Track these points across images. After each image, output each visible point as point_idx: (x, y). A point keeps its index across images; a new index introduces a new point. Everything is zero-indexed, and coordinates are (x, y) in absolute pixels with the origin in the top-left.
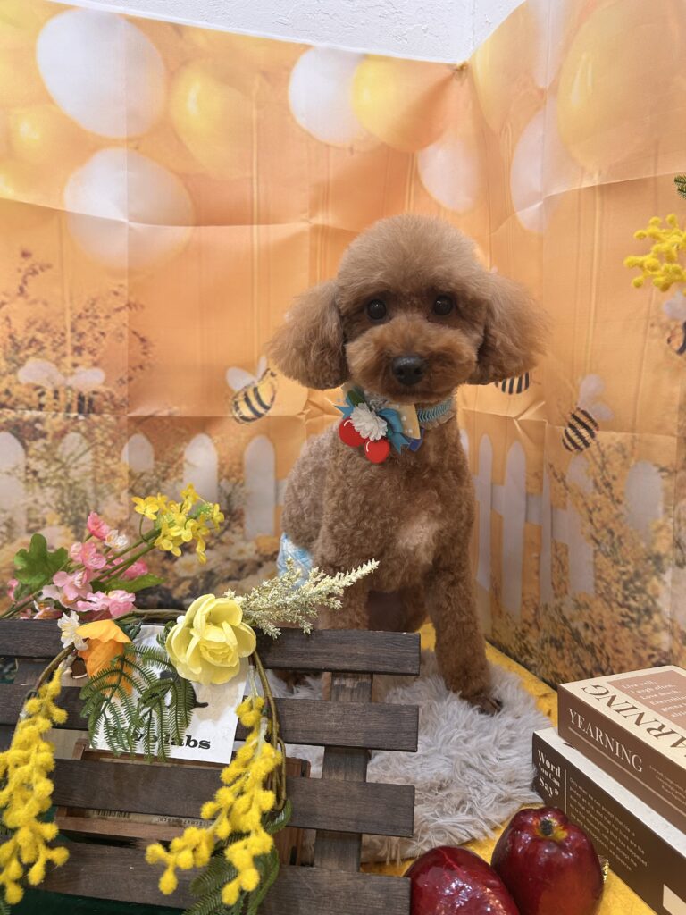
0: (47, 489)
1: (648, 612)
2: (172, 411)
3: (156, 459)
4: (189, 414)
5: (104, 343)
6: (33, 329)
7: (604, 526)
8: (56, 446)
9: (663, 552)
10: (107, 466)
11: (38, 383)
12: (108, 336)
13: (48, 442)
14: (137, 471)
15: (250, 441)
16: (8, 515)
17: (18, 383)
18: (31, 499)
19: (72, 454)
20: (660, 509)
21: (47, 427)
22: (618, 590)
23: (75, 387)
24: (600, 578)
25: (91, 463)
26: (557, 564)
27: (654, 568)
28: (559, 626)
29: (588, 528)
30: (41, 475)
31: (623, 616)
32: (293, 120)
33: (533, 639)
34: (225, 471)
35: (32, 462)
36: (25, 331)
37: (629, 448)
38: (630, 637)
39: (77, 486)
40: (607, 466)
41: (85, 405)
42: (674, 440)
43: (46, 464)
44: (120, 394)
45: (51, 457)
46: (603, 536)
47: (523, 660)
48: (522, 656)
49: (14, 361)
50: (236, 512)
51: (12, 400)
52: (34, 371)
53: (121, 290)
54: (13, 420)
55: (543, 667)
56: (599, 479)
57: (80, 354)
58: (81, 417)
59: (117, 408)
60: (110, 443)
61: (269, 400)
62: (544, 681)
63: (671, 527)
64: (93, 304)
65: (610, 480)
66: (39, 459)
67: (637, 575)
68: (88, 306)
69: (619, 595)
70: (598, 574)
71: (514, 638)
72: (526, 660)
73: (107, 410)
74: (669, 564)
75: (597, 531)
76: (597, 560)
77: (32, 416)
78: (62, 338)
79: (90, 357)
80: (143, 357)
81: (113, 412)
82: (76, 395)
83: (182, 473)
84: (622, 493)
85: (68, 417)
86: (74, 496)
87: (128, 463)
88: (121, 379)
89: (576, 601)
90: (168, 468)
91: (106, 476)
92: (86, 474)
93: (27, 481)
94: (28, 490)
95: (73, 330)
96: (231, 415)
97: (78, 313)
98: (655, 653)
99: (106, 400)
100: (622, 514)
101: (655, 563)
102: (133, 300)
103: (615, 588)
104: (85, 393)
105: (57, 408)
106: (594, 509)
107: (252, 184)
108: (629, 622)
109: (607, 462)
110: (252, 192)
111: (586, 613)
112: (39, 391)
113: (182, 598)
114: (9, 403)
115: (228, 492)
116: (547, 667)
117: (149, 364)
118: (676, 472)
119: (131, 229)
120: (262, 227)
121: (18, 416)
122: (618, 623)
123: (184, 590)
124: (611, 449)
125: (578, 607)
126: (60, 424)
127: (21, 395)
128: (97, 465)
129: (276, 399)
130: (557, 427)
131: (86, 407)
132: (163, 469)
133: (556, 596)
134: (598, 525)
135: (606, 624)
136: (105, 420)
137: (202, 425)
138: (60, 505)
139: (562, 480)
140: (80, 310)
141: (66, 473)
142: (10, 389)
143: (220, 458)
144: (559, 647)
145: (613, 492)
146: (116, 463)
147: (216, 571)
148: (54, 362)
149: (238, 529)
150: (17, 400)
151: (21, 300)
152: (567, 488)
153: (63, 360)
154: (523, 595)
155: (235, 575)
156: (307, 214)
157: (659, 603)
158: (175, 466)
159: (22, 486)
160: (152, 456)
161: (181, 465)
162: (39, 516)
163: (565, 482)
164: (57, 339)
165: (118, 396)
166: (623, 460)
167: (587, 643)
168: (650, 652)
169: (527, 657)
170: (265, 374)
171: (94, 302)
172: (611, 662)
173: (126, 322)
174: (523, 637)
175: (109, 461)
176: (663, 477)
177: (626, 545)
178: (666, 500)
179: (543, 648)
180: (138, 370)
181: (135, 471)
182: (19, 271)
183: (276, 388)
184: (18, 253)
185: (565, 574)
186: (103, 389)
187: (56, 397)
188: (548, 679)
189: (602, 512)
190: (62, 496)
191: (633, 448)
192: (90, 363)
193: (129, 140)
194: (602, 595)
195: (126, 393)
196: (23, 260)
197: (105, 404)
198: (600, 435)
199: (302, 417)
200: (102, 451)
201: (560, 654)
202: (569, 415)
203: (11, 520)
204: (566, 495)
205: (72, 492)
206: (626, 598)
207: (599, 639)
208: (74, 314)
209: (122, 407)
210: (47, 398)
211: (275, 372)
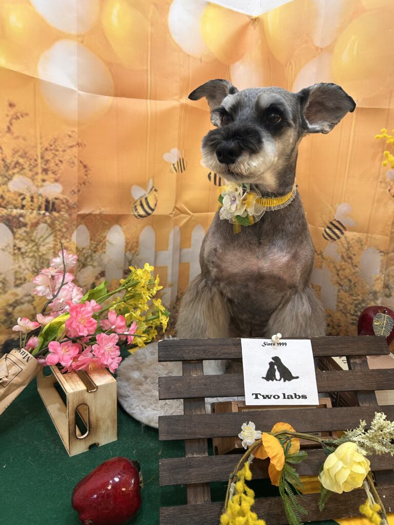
0: (27, 259)
2: (101, 211)
3: (91, 240)
4: (111, 213)
5: (62, 167)
6: (17, 155)
7: (346, 277)
8: (32, 232)
9: (378, 290)
11: (21, 191)
12: (64, 163)
13: (28, 229)
14: (80, 247)
15: (143, 229)
16: (3, 276)
17: (9, 191)
18: (17, 266)
19: (41, 237)
20: (378, 270)
21: (27, 220)
22: (351, 308)
23: (44, 194)
25: (53, 242)
27: (372, 298)
29: (336, 278)
30: (23, 250)
31: (353, 320)
32: (170, 37)
34: (129, 247)
35: (17, 242)
36: (12, 156)
37: (364, 241)
39: (44, 257)
40: (351, 249)
41: (50, 206)
42: (388, 238)
43: (26, 243)
45: (29, 239)
46: (345, 283)
49: (6, 177)
51: (5, 202)
52: (18, 184)
53: (73, 135)
54: (6, 215)
56: (345, 255)
57: (47, 173)
58: (47, 214)
59: (70, 208)
60: (64, 230)
61: (154, 205)
63: (383, 278)
64: (55, 142)
65: (352, 256)
66: (22, 240)
67: (364, 301)
68: (52, 143)
69: (352, 310)
70: (339, 300)
73: (63, 210)
74: (380, 296)
75: (341, 280)
76: (339, 294)
77: (17, 212)
78: (35, 163)
79: (53, 176)
80: (85, 177)
81: (67, 211)
82: (44, 199)
83: (105, 248)
84: (358, 262)
85: (40, 214)
86: (43, 263)
87: (75, 243)
88: (73, 191)
90: (97, 245)
92: (50, 249)
93: (15, 254)
94: (15, 260)
95: (42, 158)
96: (132, 214)
97: (45, 147)
99: (63, 203)
100: (357, 272)
101: (373, 295)
102: (80, 141)
103: (349, 307)
104: (50, 199)
105: (32, 207)
106: (340, 270)
107: (147, 74)
109: (351, 247)
110: (147, 79)
112: (22, 197)
114: (3, 204)
115: (130, 259)
117: (88, 181)
118: (388, 253)
119: (79, 95)
120: (152, 101)
121: (9, 213)
122: (350, 324)
124: (354, 241)
126: (35, 218)
127: (10, 199)
128: (56, 243)
130: (319, 228)
131: (51, 208)
132: (94, 246)
135: (342, 324)
136: (62, 216)
137: (117, 219)
138: (34, 269)
139: (321, 254)
140: (47, 145)
141: (38, 249)
142: (4, 195)
143: (127, 239)
145: (353, 262)
146: (68, 242)
148: (30, 178)
150: (8, 202)
151: (8, 135)
152: (324, 259)
153: (36, 177)
156: (178, 96)
158: (101, 244)
159: (12, 257)
160: (89, 238)
161: (105, 243)
162: (22, 276)
163: (322, 256)
164: (32, 163)
165: (71, 201)
166: (360, 246)
170: (151, 190)
171: (55, 140)
173: (76, 155)
175: (63, 241)
177: (358, 287)
178: (382, 267)
180: (83, 185)
181: (79, 247)
182: (7, 116)
183: (157, 198)
184: (6, 104)
186: (61, 197)
187: (32, 201)
189: (346, 271)
190: (35, 263)
191: (367, 241)
192: (53, 180)
193: (78, 36)
194: (341, 310)
195: (77, 199)
196: (10, 109)
197: (63, 206)
198: (347, 233)
199: (172, 216)
200: (59, 235)
202: (328, 222)
203: (4, 279)
204: (323, 262)
205: (41, 260)
206: (356, 312)
207: (336, 331)
208: (43, 147)
209: (74, 208)
210: (27, 202)
211: (157, 189)
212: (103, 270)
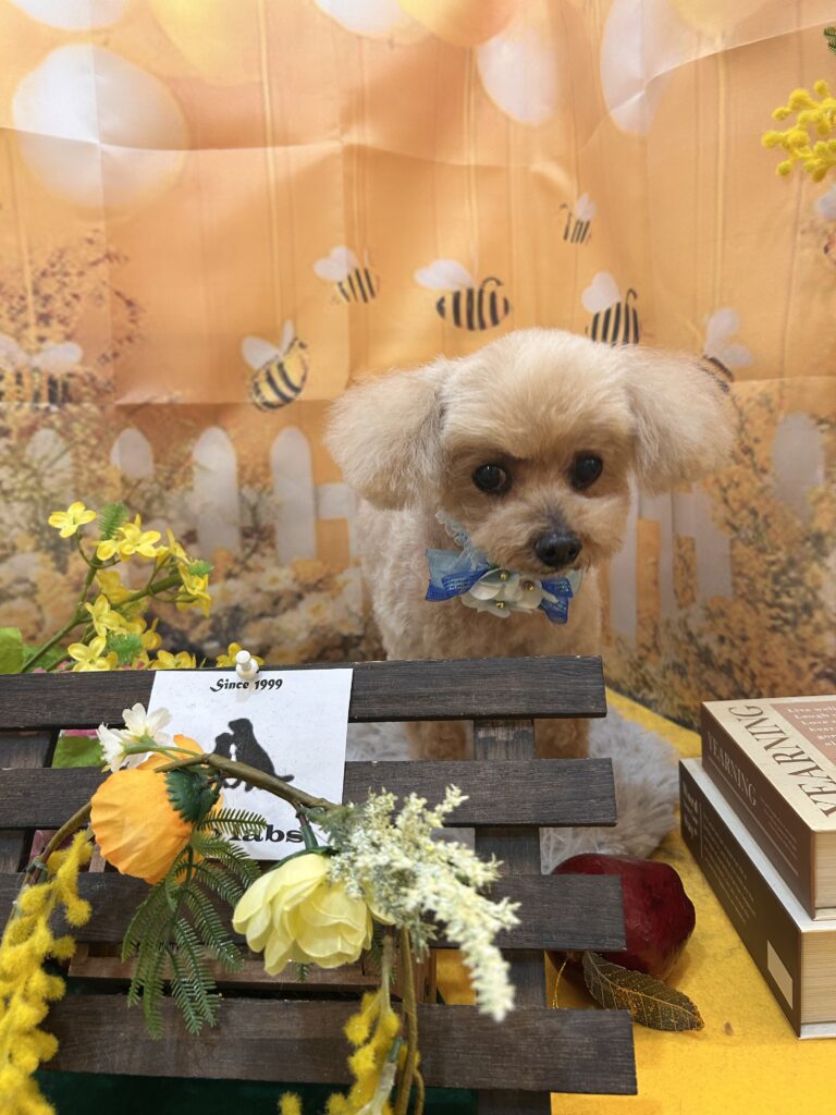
0: (15, 504)
1: (808, 609)
2: (173, 396)
3: (157, 461)
4: (196, 401)
5: (79, 307)
7: (744, 505)
8: (23, 447)
9: (825, 528)
10: (92, 471)
12: (83, 298)
13: (13, 442)
14: (132, 476)
15: (277, 433)
19: (45, 457)
20: (820, 472)
21: (9, 422)
22: (766, 586)
23: (43, 367)
24: (740, 574)
25: (72, 469)
26: (680, 565)
27: (813, 552)
28: (684, 647)
29: (722, 511)
30: (6, 486)
31: (773, 618)
33: (651, 668)
34: (248, 475)
37: (776, 398)
38: (783, 644)
39: (55, 499)
40: (747, 426)
41: (59, 391)
44: (103, 375)
45: (17, 461)
46: (743, 520)
47: (640, 696)
48: (638, 690)
50: (265, 528)
53: (96, 237)
55: (666, 701)
56: (735, 445)
57: (47, 324)
58: (54, 408)
59: (101, 393)
60: (93, 441)
61: (300, 379)
62: (668, 717)
63: (834, 495)
64: (60, 257)
65: (747, 443)
67: (792, 563)
68: (54, 259)
69: (767, 591)
70: (737, 570)
71: (629, 669)
72: (644, 695)
73: (87, 398)
74: (833, 545)
75: (734, 514)
76: (734, 552)
78: (22, 303)
79: (61, 328)
80: (131, 326)
81: (95, 400)
82: (45, 378)
83: (191, 479)
84: (768, 459)
85: (37, 409)
87: (119, 467)
88: (103, 356)
89: (707, 609)
90: (173, 472)
91: (91, 485)
92: (65, 483)
95: (36, 292)
96: (249, 400)
97: (41, 270)
98: (818, 660)
99: (85, 384)
100: (767, 487)
101: (815, 545)
102: (113, 249)
103: (760, 584)
104: (57, 376)
105: (21, 396)
106: (729, 486)
107: (262, 91)
108: (782, 626)
109: (747, 421)
110: (263, 103)
111: (721, 622)
113: (201, 642)
115: (253, 502)
116: (671, 700)
117: (140, 335)
119: (103, 153)
120: (280, 150)
122: (767, 628)
123: (204, 632)
124: (752, 403)
125: (710, 616)
126: (27, 417)
128: (79, 470)
129: (309, 378)
131: (60, 395)
132: (166, 474)
133: (680, 607)
134: (735, 506)
135: (751, 633)
136: (86, 411)
137: (212, 414)
138: (33, 525)
140: (43, 265)
141: (39, 483)
143: (240, 457)
144: (683, 674)
145: (755, 459)
146: (103, 468)
147: (244, 606)
149: (268, 551)
153: (25, 332)
154: (638, 612)
155: (268, 610)
156: (336, 132)
157: (822, 595)
158: (182, 470)
160: (151, 458)
161: (189, 468)
162: (7, 540)
164: (14, 304)
165: (101, 378)
166: (768, 415)
167: (721, 662)
168: (812, 660)
169: (645, 691)
170: (292, 345)
171: (62, 253)
172: (758, 682)
173: (106, 279)
174: (640, 666)
175: (94, 465)
176: (822, 431)
177: (775, 526)
178: (828, 461)
179: (664, 677)
180: (126, 343)
181: (129, 478)
183: (307, 362)
185: (691, 577)
186: (80, 370)
187: (19, 382)
188: (673, 714)
189: (741, 488)
190: (35, 513)
191: (782, 397)
192: (62, 336)
193: (95, 32)
194: (743, 596)
195: (111, 373)
197: (84, 389)
198: (736, 387)
200: (84, 453)
201: (685, 683)
205: (49, 508)
206: (777, 595)
207: (741, 654)
208: (36, 270)
209: (108, 392)
210: (9, 384)
211: (306, 342)
212: (190, 527)
